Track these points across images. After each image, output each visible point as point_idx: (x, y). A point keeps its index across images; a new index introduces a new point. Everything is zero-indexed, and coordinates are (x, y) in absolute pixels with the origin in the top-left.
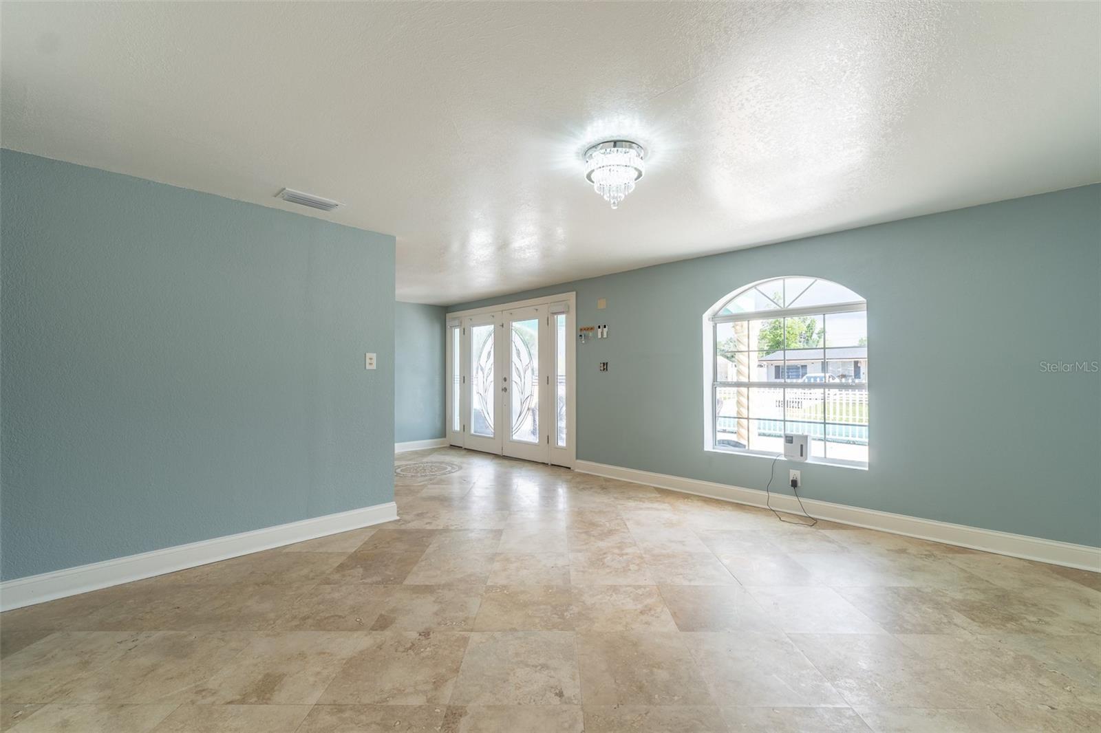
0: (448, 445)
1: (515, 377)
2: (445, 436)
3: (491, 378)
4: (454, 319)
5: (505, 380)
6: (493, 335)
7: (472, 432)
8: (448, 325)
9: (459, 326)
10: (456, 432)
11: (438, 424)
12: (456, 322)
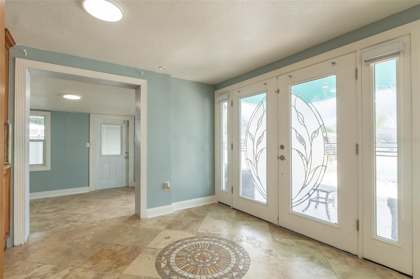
0: (217, 202)
1: (295, 144)
2: (214, 194)
3: (263, 144)
4: (221, 94)
5: (282, 147)
6: (265, 103)
7: (241, 195)
8: (217, 100)
9: (227, 99)
10: (223, 192)
11: (208, 182)
12: (225, 96)
